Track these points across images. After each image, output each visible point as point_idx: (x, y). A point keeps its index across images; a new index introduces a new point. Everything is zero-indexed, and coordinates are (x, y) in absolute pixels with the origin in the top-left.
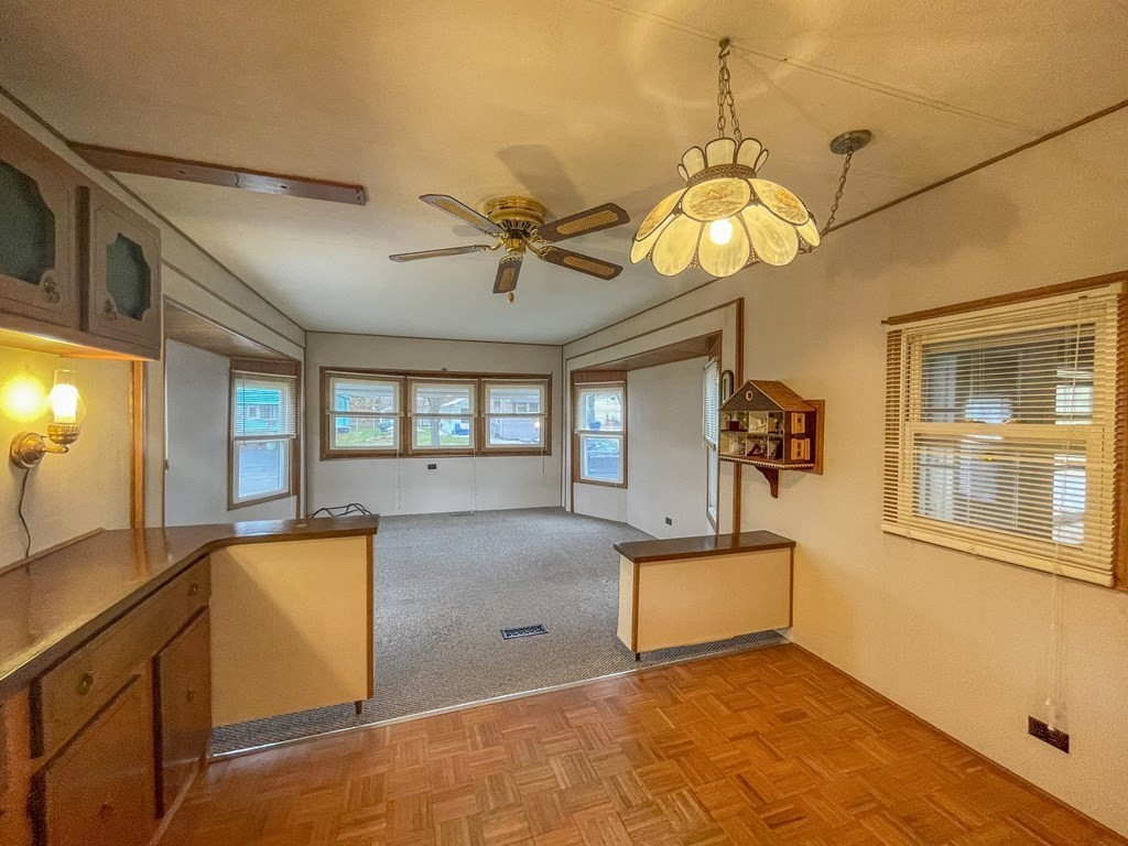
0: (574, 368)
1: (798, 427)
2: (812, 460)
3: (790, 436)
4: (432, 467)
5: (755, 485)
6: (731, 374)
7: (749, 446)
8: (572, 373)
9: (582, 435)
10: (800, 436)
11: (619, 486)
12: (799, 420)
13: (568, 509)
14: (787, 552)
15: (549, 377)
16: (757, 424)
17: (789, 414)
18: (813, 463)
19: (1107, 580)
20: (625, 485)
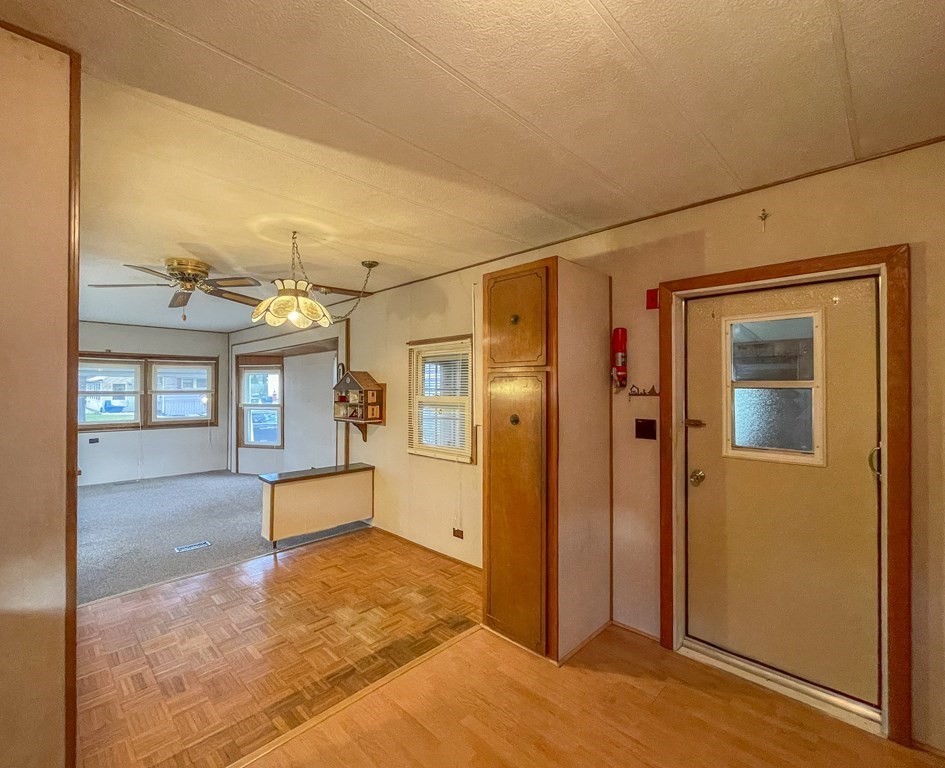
0: (239, 353)
1: (372, 399)
2: (381, 418)
3: (367, 404)
4: (96, 441)
5: (356, 435)
6: (342, 365)
7: (350, 411)
8: (237, 357)
9: (246, 408)
10: (373, 404)
11: (277, 448)
12: (373, 395)
13: (234, 471)
14: (371, 472)
15: (216, 359)
16: (354, 398)
17: (366, 391)
18: (381, 419)
19: (468, 461)
20: (282, 447)
